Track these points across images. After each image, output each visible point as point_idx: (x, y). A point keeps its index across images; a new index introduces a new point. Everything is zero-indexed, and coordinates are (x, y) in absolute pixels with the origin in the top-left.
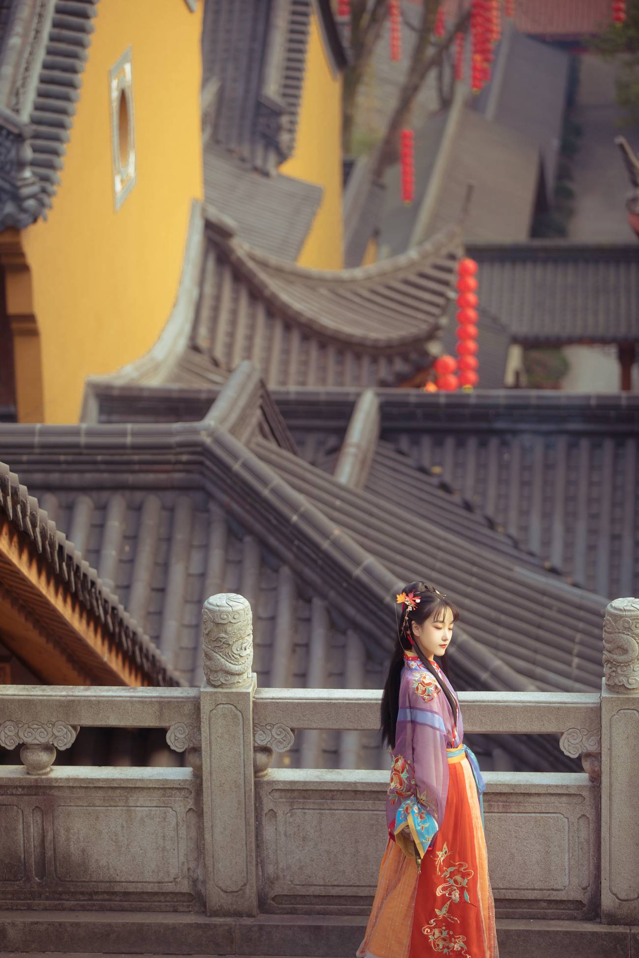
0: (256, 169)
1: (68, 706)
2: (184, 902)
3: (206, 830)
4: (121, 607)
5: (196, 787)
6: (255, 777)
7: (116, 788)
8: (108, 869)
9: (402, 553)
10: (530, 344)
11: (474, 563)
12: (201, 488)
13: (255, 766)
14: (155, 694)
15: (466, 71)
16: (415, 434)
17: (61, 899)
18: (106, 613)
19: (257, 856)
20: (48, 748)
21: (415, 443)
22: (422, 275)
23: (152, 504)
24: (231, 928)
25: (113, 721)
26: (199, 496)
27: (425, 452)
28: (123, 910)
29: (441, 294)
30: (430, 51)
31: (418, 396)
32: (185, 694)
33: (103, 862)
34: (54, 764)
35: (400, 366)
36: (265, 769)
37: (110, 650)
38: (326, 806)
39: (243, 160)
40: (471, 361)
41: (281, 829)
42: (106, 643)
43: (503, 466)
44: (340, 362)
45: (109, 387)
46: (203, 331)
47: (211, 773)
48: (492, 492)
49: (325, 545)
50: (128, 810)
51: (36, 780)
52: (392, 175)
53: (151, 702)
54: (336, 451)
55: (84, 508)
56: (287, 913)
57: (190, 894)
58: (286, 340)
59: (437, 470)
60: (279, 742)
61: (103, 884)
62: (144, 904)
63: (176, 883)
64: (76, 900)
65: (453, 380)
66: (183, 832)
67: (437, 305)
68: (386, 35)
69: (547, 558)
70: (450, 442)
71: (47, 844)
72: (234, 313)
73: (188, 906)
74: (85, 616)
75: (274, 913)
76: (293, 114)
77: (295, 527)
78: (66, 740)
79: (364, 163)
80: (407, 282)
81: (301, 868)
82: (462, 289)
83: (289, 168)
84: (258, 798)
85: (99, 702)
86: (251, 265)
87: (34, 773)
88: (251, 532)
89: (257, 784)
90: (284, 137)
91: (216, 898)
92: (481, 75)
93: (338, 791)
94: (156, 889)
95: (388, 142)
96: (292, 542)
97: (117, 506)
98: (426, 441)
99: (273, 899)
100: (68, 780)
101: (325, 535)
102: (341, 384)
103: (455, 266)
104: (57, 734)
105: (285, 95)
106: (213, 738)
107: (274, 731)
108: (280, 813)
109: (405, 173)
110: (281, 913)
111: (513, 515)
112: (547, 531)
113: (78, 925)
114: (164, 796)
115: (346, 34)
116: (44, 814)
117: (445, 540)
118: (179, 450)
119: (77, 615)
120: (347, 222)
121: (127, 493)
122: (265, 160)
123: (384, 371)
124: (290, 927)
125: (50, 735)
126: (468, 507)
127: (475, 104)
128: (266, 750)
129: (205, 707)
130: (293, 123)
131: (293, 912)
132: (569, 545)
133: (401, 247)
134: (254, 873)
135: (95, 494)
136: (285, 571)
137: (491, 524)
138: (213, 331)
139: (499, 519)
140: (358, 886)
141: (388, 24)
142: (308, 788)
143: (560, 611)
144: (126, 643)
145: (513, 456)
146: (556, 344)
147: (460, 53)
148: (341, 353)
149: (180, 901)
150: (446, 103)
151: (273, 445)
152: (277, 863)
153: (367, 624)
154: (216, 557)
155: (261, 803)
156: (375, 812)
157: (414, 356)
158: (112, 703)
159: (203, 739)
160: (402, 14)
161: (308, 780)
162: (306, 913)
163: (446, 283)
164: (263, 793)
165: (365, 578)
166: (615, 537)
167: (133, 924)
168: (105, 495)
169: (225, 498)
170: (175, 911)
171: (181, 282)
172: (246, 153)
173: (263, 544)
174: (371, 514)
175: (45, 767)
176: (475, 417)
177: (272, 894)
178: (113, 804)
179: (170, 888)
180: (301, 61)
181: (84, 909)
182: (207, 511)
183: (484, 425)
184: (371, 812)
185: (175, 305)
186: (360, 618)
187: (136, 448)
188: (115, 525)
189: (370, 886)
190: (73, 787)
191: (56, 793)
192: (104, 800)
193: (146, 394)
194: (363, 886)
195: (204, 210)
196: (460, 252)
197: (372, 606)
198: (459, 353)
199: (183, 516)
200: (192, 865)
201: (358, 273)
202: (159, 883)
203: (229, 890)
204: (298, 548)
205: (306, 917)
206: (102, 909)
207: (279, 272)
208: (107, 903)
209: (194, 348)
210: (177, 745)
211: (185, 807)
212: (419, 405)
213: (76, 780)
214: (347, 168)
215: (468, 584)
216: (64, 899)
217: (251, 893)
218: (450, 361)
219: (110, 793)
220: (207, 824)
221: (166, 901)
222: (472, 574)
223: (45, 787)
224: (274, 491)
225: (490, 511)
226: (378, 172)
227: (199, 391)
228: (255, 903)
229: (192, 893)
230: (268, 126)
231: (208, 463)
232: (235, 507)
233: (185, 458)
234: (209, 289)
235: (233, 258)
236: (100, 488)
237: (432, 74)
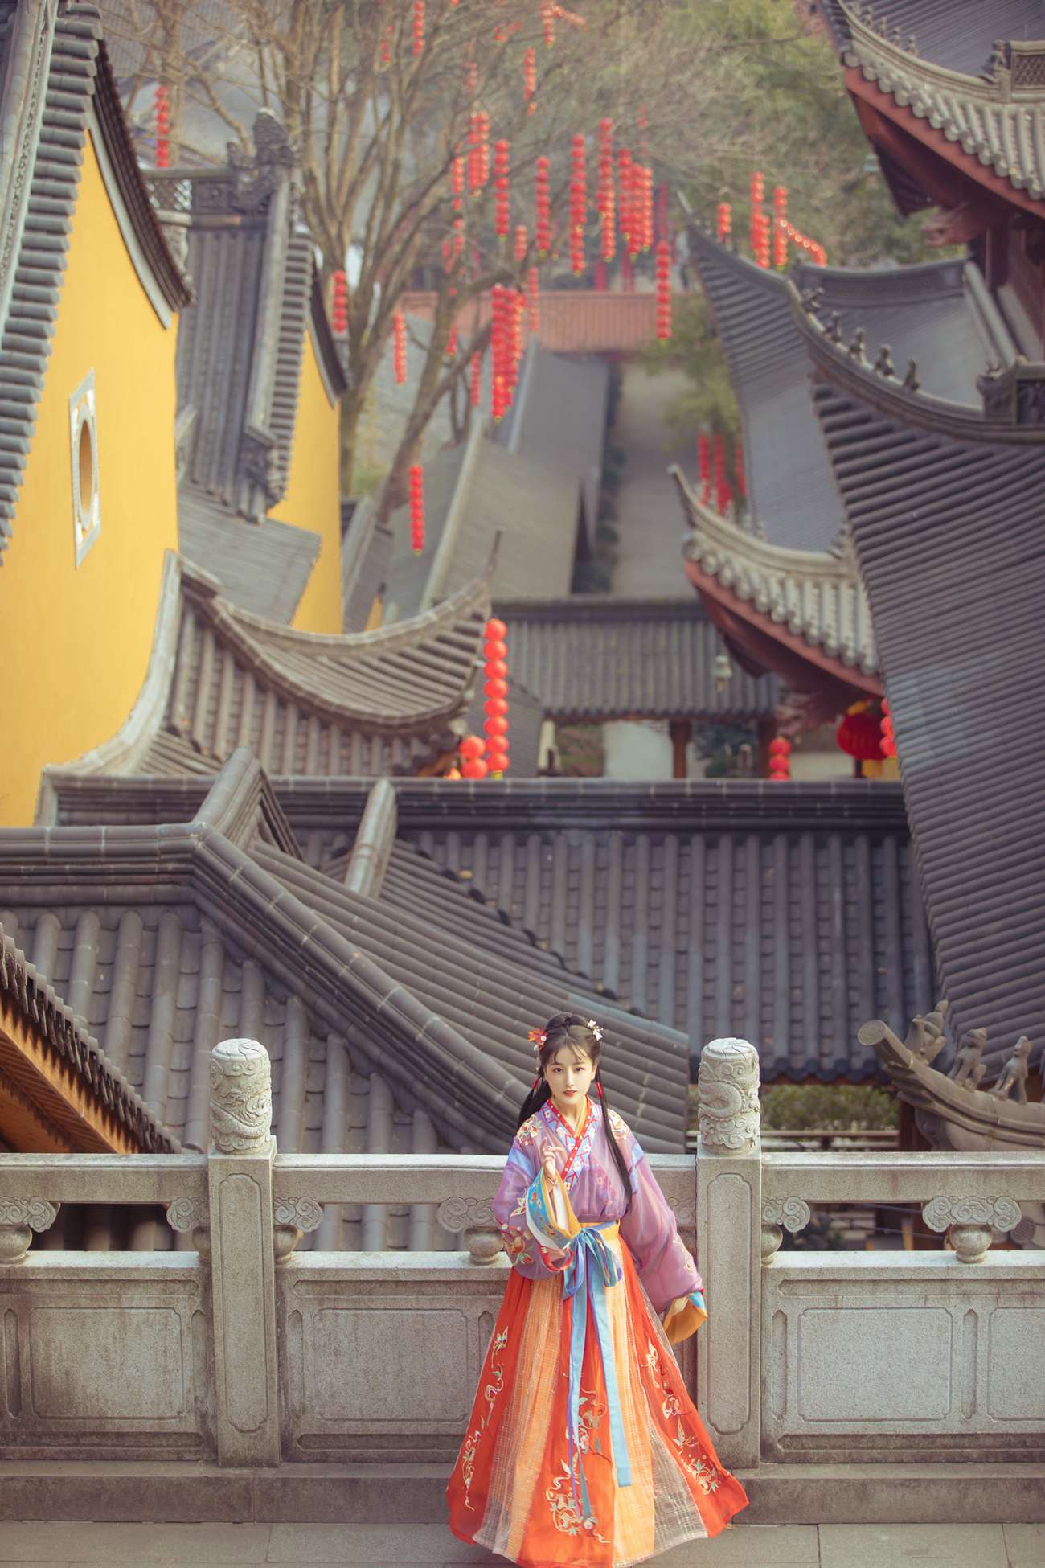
0: (240, 514)
1: (46, 1178)
2: (190, 1446)
3: (216, 1340)
4: (101, 1052)
5: (203, 1280)
6: (276, 1263)
7: (107, 1281)
8: (97, 1400)
9: (433, 979)
10: (564, 719)
11: (520, 990)
12: (193, 903)
13: (276, 1249)
14: (152, 1163)
15: (485, 396)
16: (439, 831)
17: (39, 1444)
18: (83, 1059)
19: (279, 1378)
20: (22, 1229)
21: (440, 842)
22: (442, 640)
23: (132, 922)
24: (248, 1484)
25: (102, 1196)
26: (188, 913)
27: (452, 852)
28: (116, 1459)
29: (466, 663)
30: (443, 373)
31: (441, 785)
32: (188, 1163)
33: (91, 1391)
34: (31, 1248)
35: (418, 749)
36: (288, 1253)
37: (88, 1105)
38: (363, 1305)
39: (225, 503)
40: (502, 741)
41: (309, 1339)
42: (83, 1096)
43: (546, 869)
44: (346, 745)
45: (71, 778)
46: (181, 708)
47: (222, 1260)
48: (533, 900)
49: (343, 971)
50: (121, 1314)
51: (9, 1270)
52: (400, 518)
53: (148, 1173)
54: (344, 853)
55: (50, 928)
56: (317, 1461)
57: (197, 1435)
58: (281, 718)
59: (467, 874)
60: (305, 1219)
61: (91, 1421)
62: (142, 1450)
63: (181, 1418)
64: (60, 1445)
65: (481, 765)
66: (188, 1345)
67: (462, 676)
68: (390, 354)
69: (600, 980)
70: (481, 840)
71: (22, 1364)
72: (218, 686)
73: (196, 1453)
74: (58, 1063)
75: (300, 1461)
76: (285, 448)
77: (306, 949)
78: (44, 1219)
79: (367, 506)
80: (423, 648)
81: (332, 1396)
82: (491, 655)
83: (278, 513)
84: (280, 1294)
85: (84, 1173)
86: (237, 628)
87: (6, 1260)
88: (251, 955)
89: (279, 1274)
90: (274, 476)
91: (230, 1441)
92: (502, 400)
93: (377, 1282)
94: (156, 1429)
95: (393, 479)
96: (303, 968)
97: (90, 925)
98: (453, 839)
99: (299, 1441)
100: (47, 1269)
101: (343, 959)
102: (349, 772)
103: (482, 628)
104: (33, 1212)
105: (273, 426)
106: (224, 1216)
107: (298, 1207)
108: (307, 1316)
109: (415, 516)
110: (309, 1461)
111: (558, 926)
112: (599, 946)
113: (61, 1480)
114: (164, 1292)
115: (345, 353)
116: (19, 1320)
117: (485, 962)
118: (163, 857)
119: (49, 1063)
120: (347, 576)
121: (102, 910)
122: (251, 502)
123: (398, 756)
124: (320, 1481)
125: (24, 1214)
126: (504, 918)
127: (494, 434)
128: (289, 1229)
129: (215, 1178)
130: (283, 458)
131: (323, 1459)
132: (625, 963)
133: (410, 608)
134: (276, 1402)
135: (62, 911)
136: (295, 1002)
137: (532, 939)
138: (193, 708)
139: (541, 933)
140: (403, 1420)
141: (391, 341)
142: (341, 1278)
143: (625, 1047)
144: (108, 1096)
145: (558, 857)
146: (596, 719)
147: (476, 374)
148: (346, 733)
149: (186, 1445)
150: (460, 434)
151: (275, 849)
152: (303, 1388)
153: (395, 1066)
154: (211, 986)
155: (283, 1302)
156: (420, 1312)
157: (434, 737)
158: (98, 1174)
159: (212, 1216)
160: (408, 328)
161: (340, 1266)
162: (339, 1461)
163: (471, 649)
164: (285, 1287)
165: (392, 1011)
166: (681, 953)
167: (129, 1479)
168: (74, 912)
169: (220, 915)
170: (180, 1460)
171: (153, 651)
172: (228, 497)
173: (266, 969)
174: (396, 933)
175: (19, 1253)
176: (511, 810)
177: (297, 1434)
178: (103, 1305)
179: (173, 1426)
180: (294, 385)
181: (69, 1458)
182: (200, 931)
183: (523, 820)
184: (414, 1312)
185: (147, 677)
186: (386, 1060)
187: (110, 854)
188: (87, 949)
189: (417, 1420)
190: (53, 1281)
191: (32, 1289)
192: (92, 1299)
193: (115, 785)
194: (408, 1420)
195: (180, 564)
196: (487, 612)
197: (399, 1044)
198: (487, 731)
199: (168, 936)
200: (200, 1393)
201: (366, 637)
202: (160, 1419)
203: (246, 1428)
204: (310, 974)
205: (340, 1465)
206: (92, 1458)
207: (271, 635)
208: (96, 1449)
209: (172, 730)
210: (181, 1224)
211: (191, 1309)
212: (443, 796)
213: (57, 1270)
214: (347, 511)
215: (514, 1016)
216: (44, 1444)
217: (272, 1432)
218: (479, 743)
219: (99, 1287)
220: (218, 1333)
221: (168, 1446)
222: (519, 1004)
223: (20, 1281)
224: (280, 906)
225: (531, 923)
226: (383, 516)
227: (180, 782)
228: (278, 1447)
229: (201, 1433)
230: (256, 464)
231: (199, 872)
232: (233, 925)
233: (170, 866)
234: (187, 659)
235: (216, 621)
236: (69, 904)
237: (445, 399)
